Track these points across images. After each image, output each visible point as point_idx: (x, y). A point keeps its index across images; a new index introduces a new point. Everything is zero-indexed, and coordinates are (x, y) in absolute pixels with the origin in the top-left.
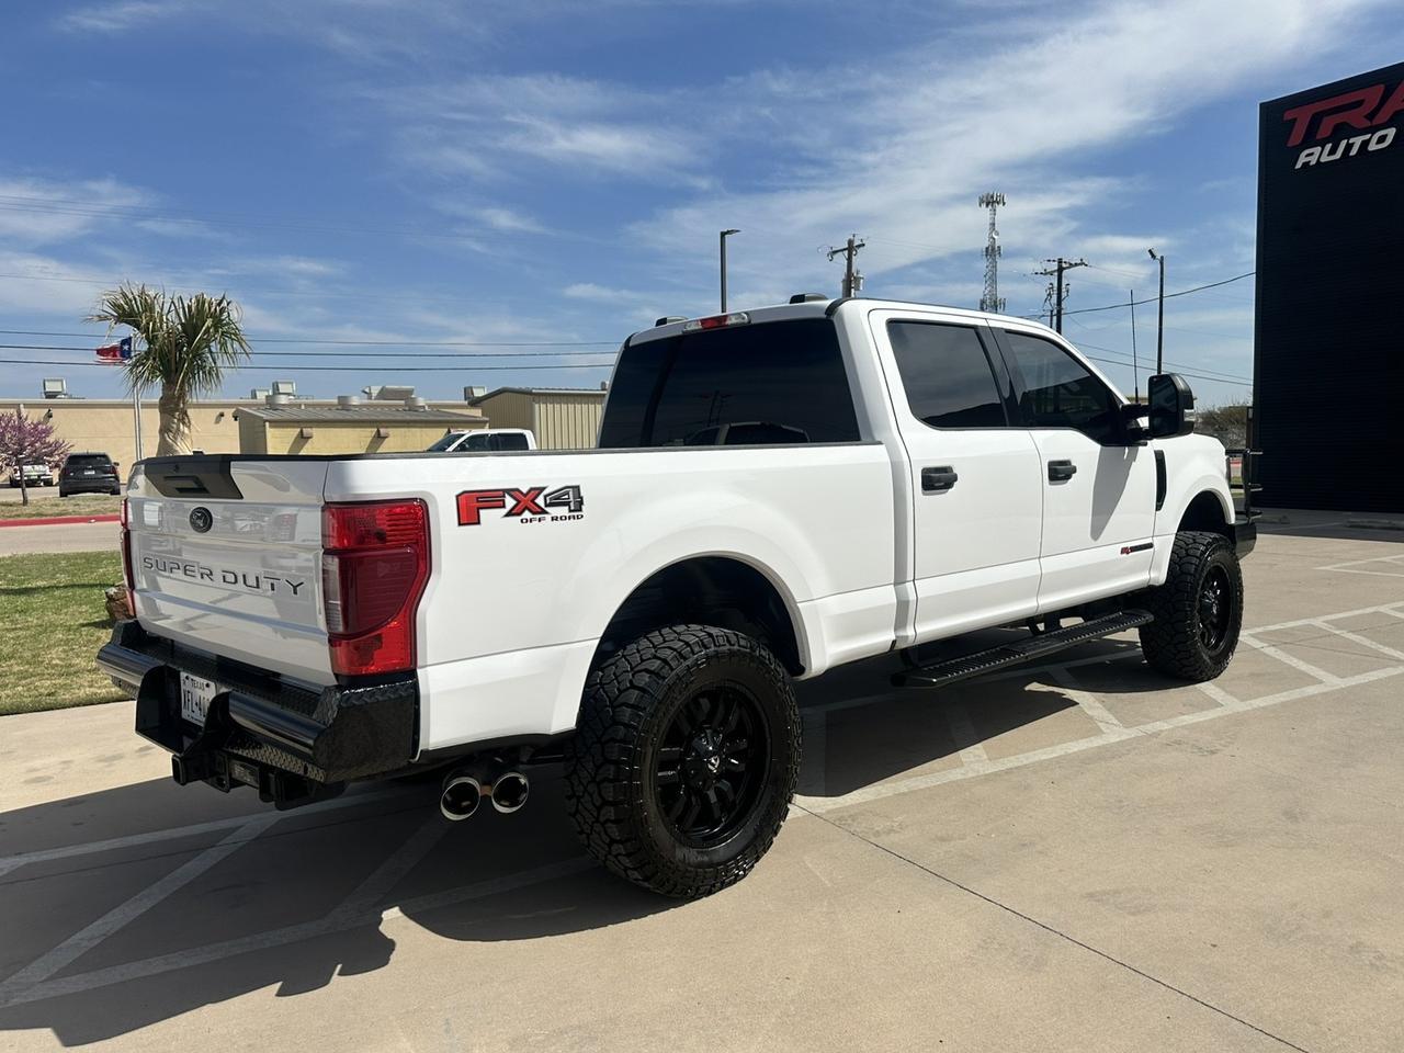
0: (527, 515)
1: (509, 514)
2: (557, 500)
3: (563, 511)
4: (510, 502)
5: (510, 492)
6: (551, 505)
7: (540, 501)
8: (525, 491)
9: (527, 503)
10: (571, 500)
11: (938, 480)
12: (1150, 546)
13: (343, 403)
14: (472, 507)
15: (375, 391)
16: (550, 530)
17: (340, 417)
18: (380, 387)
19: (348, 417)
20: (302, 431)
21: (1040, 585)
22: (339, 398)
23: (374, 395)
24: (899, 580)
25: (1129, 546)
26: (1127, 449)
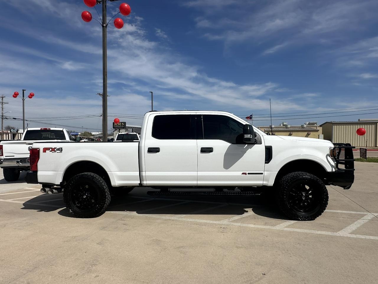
0: (53, 152)
1: (50, 151)
2: (58, 149)
3: (59, 151)
4: (51, 150)
5: (51, 148)
6: (57, 150)
7: (55, 150)
8: (53, 148)
9: (53, 150)
10: (61, 150)
11: (153, 150)
12: (262, 174)
13: (302, 127)
14: (45, 150)
15: (307, 123)
16: (56, 154)
17: (302, 130)
18: (308, 122)
19: (304, 130)
20: (290, 133)
21: (197, 178)
22: (302, 125)
23: (307, 124)
24: (140, 171)
25: (247, 172)
26: (247, 145)
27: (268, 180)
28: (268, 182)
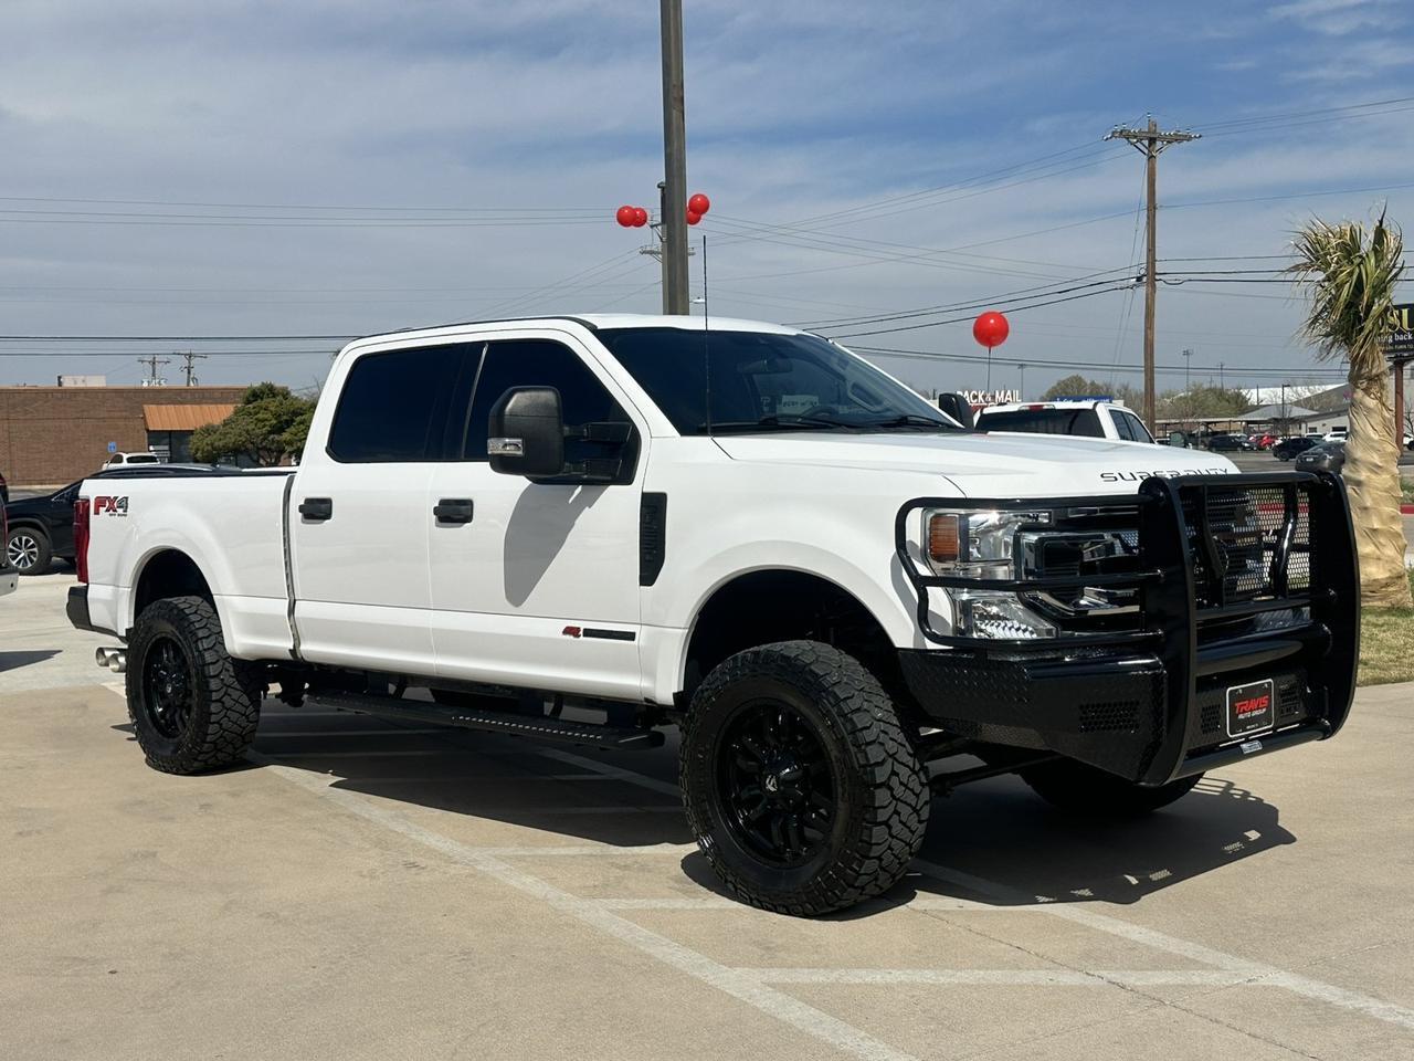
0: (112, 511)
1: (106, 510)
2: (120, 504)
3: (122, 510)
4: (108, 503)
5: (108, 499)
6: (118, 507)
7: (115, 505)
8: (112, 498)
9: (112, 505)
10: (125, 505)
11: (317, 511)
12: (630, 636)
14: (98, 504)
21: (434, 642)
25: (583, 625)
26: (580, 488)
27: (649, 672)
28: (655, 683)
